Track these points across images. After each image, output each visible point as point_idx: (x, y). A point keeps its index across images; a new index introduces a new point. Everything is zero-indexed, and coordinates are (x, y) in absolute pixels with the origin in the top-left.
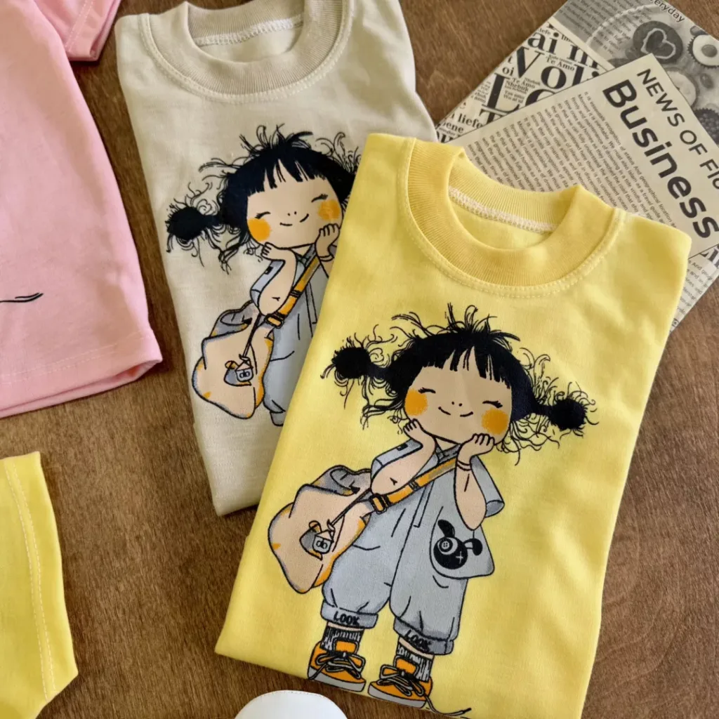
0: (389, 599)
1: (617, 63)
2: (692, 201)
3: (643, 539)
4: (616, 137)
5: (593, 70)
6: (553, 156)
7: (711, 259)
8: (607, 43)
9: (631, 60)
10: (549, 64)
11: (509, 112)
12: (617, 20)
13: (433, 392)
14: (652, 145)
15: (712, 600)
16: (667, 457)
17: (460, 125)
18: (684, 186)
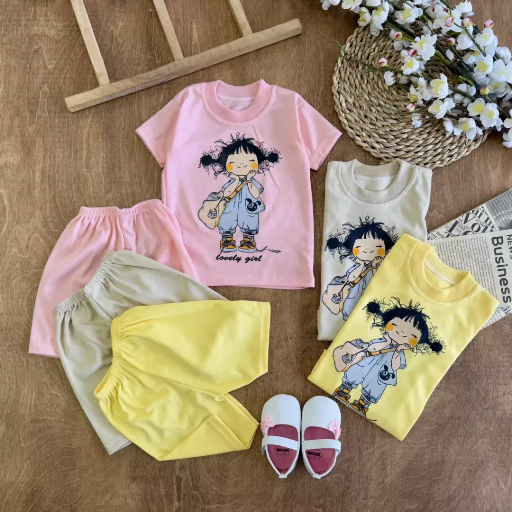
0: (362, 382)
1: (501, 229)
2: (506, 289)
3: (445, 391)
4: (489, 257)
5: (492, 229)
6: (465, 257)
7: (504, 311)
8: (501, 220)
9: (507, 229)
10: (477, 222)
11: (455, 236)
12: (509, 212)
13: (396, 326)
14: (501, 264)
15: (459, 416)
16: (463, 369)
17: (436, 235)
18: (506, 283)
